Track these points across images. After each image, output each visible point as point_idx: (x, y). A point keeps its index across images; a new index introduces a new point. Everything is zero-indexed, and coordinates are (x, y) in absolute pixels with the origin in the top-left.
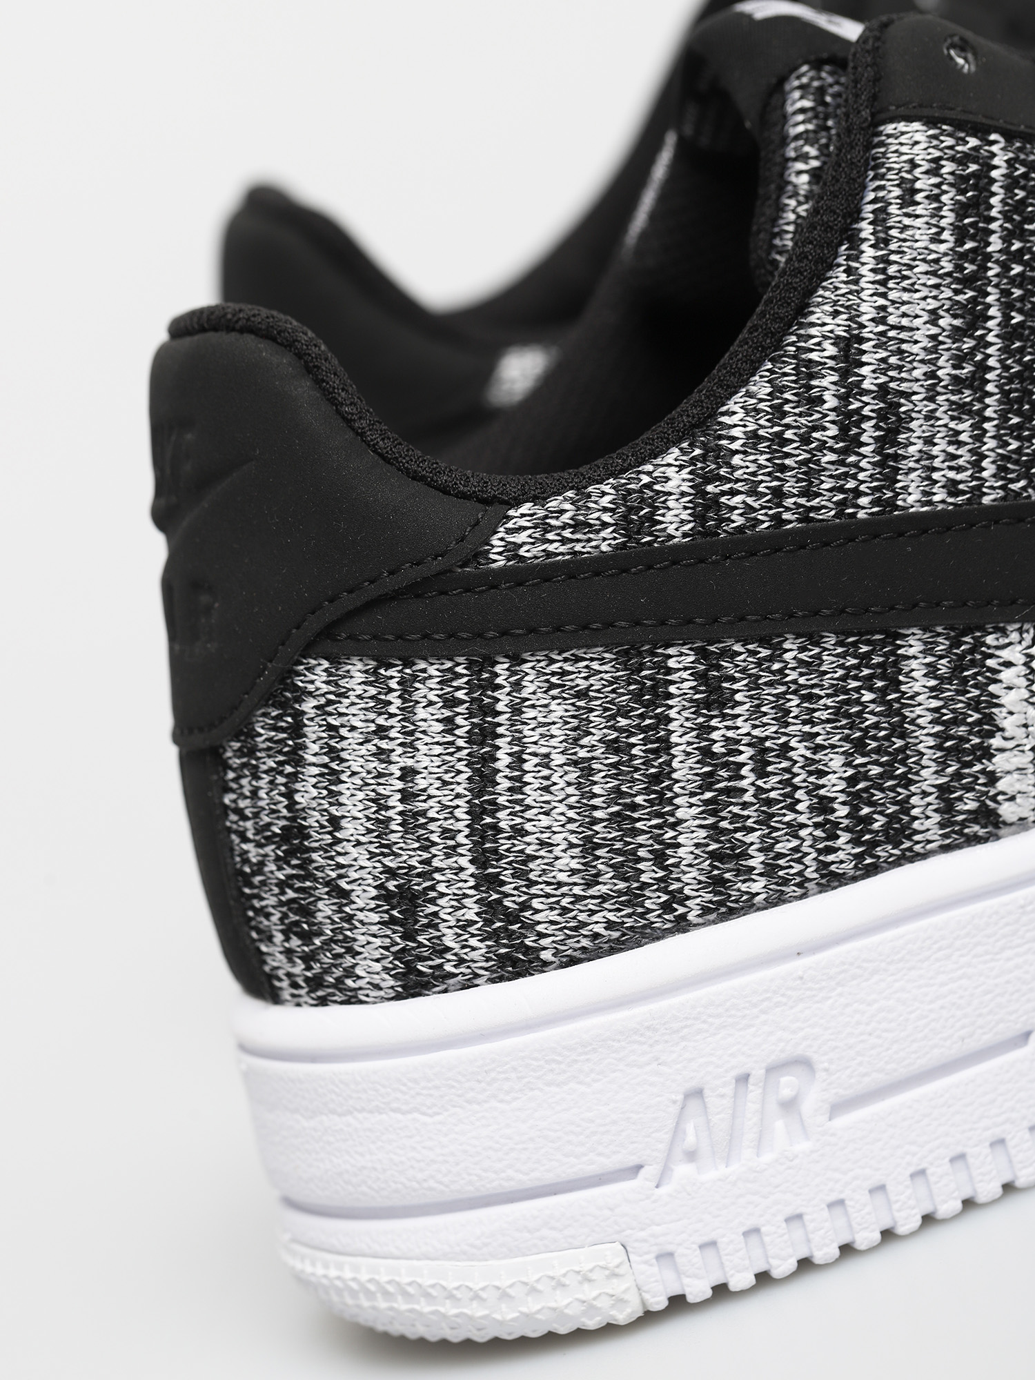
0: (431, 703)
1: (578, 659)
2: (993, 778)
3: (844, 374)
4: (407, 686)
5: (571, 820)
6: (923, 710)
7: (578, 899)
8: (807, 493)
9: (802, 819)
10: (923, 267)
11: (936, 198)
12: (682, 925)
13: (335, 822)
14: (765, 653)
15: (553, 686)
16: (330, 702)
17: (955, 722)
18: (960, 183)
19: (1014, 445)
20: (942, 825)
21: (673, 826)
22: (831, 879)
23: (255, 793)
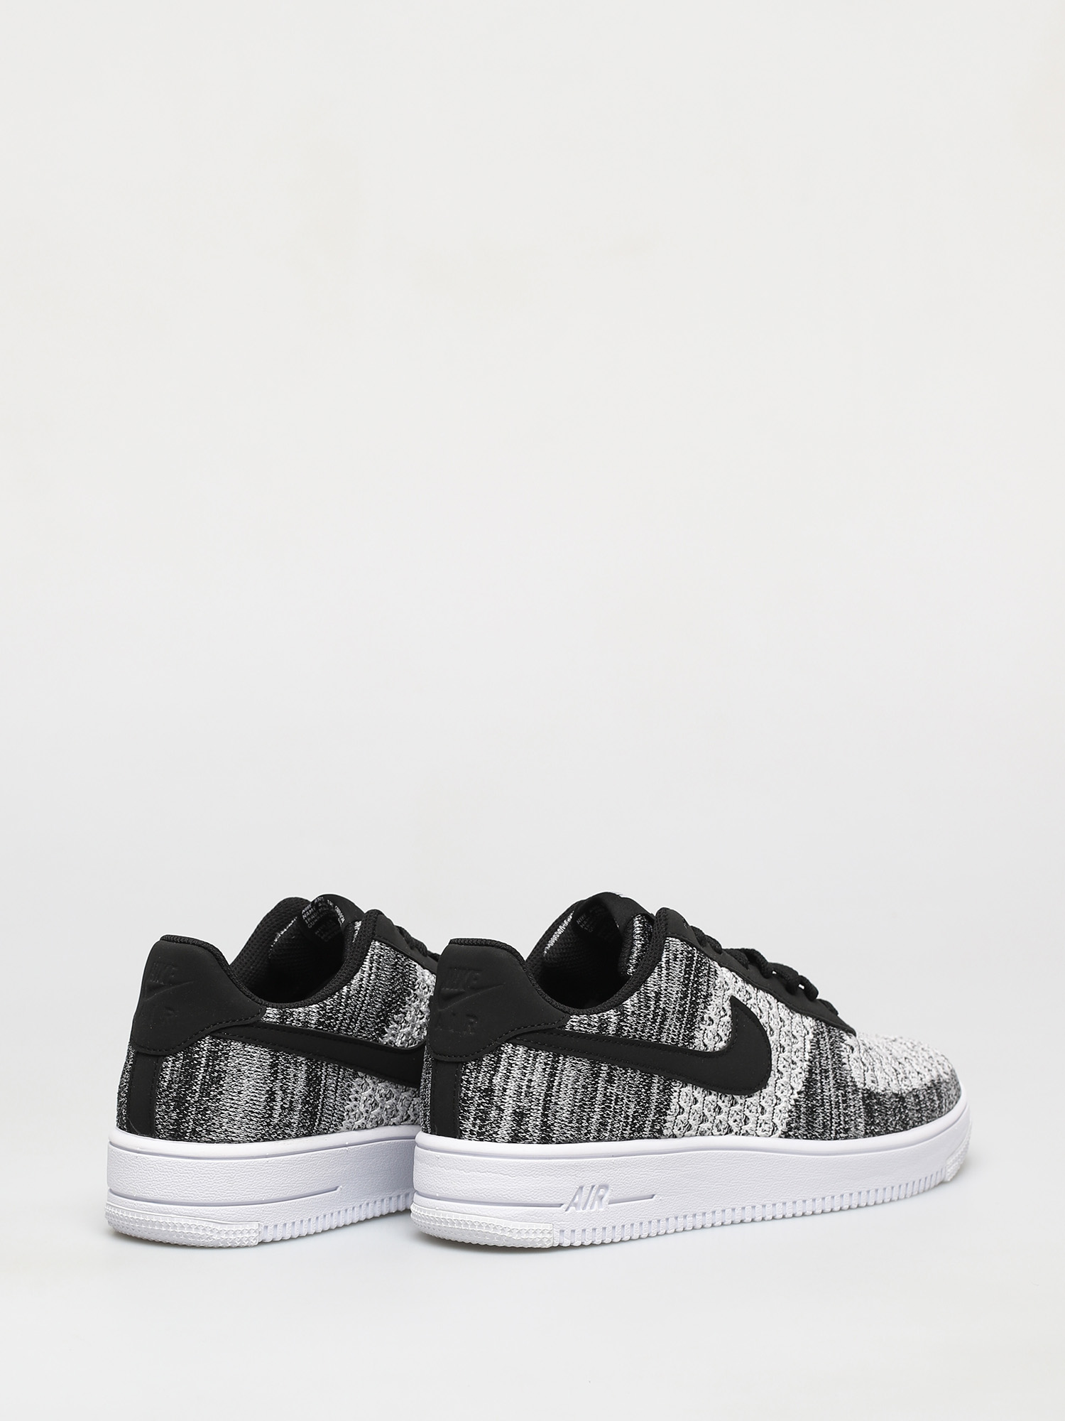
0: (541, 1063)
1: (581, 1061)
2: (665, 1122)
3: (656, 1002)
4: (535, 1057)
5: (570, 1104)
6: (654, 1098)
7: (566, 1126)
8: (643, 1031)
9: (622, 1119)
10: (677, 979)
11: (681, 961)
12: (588, 1140)
13: (505, 1090)
14: (624, 1071)
15: (573, 1066)
16: (511, 1056)
17: (661, 1103)
18: (687, 957)
19: (688, 1032)
20: (650, 1131)
21: (593, 1112)
22: (623, 1139)
23: (477, 1077)
